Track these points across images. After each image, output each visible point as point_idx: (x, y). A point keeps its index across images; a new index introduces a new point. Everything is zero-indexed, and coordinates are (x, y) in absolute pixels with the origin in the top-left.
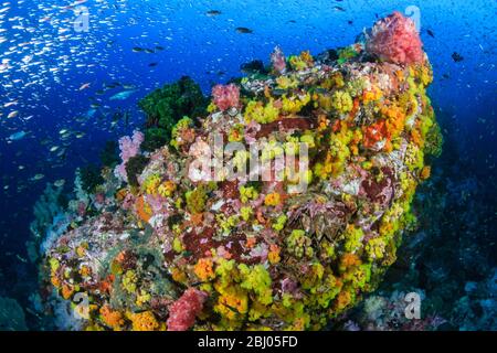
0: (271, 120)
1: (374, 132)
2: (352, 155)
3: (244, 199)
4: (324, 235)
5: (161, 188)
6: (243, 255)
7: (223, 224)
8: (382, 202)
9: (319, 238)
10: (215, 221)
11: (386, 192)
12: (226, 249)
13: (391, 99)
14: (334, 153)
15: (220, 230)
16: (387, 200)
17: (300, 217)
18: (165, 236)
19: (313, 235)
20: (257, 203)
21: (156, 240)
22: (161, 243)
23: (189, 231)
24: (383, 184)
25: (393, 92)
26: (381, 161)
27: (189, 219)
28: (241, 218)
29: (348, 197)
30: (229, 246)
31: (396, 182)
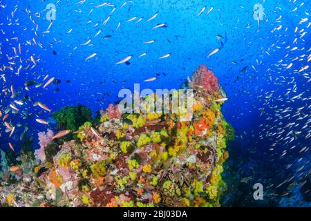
0: (141, 126)
1: (200, 126)
2: (189, 141)
3: (131, 168)
4: (184, 182)
5: (72, 163)
6: (138, 199)
7: (120, 182)
8: (210, 163)
9: (182, 184)
10: (114, 181)
11: (211, 157)
12: (126, 195)
13: (206, 110)
14: (179, 140)
15: (118, 186)
16: (212, 162)
17: (167, 175)
18: (73, 196)
19: (178, 183)
20: (138, 171)
21: (67, 198)
22: (71, 200)
23: (94, 189)
24: (208, 154)
25: (206, 106)
26: (204, 143)
27: (93, 182)
28: (130, 179)
29: (190, 165)
30: (127, 193)
31: (215, 153)
